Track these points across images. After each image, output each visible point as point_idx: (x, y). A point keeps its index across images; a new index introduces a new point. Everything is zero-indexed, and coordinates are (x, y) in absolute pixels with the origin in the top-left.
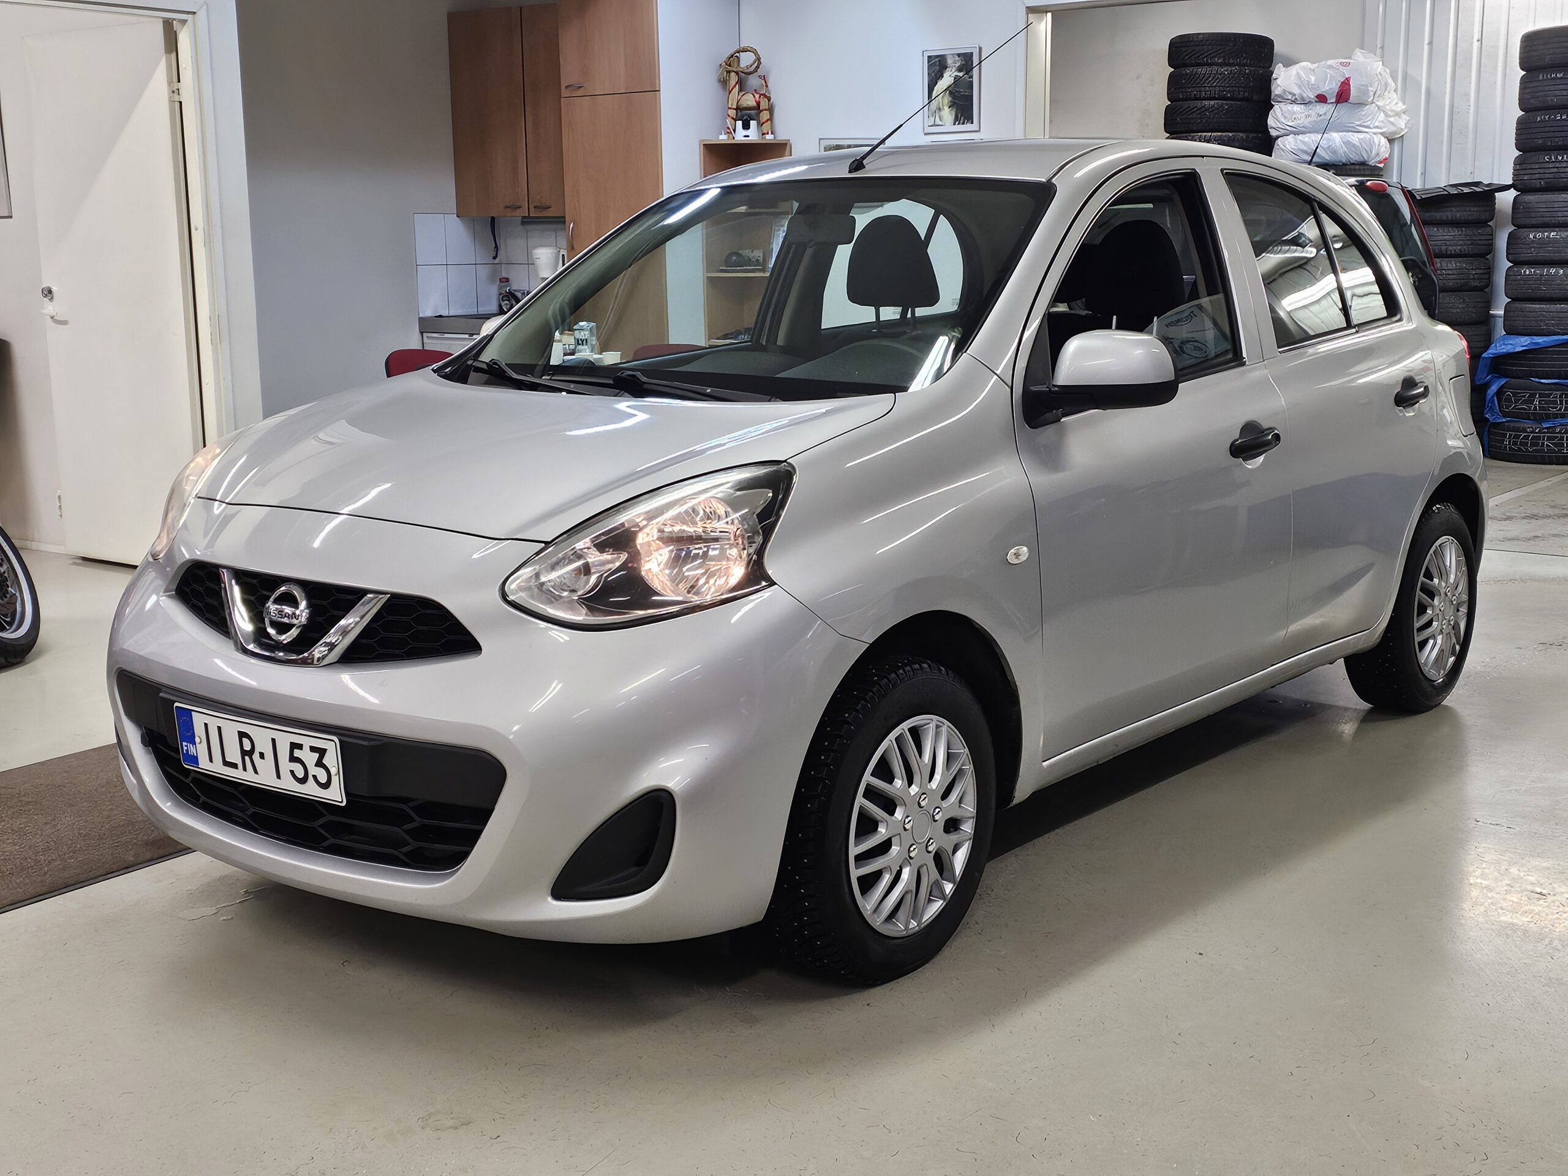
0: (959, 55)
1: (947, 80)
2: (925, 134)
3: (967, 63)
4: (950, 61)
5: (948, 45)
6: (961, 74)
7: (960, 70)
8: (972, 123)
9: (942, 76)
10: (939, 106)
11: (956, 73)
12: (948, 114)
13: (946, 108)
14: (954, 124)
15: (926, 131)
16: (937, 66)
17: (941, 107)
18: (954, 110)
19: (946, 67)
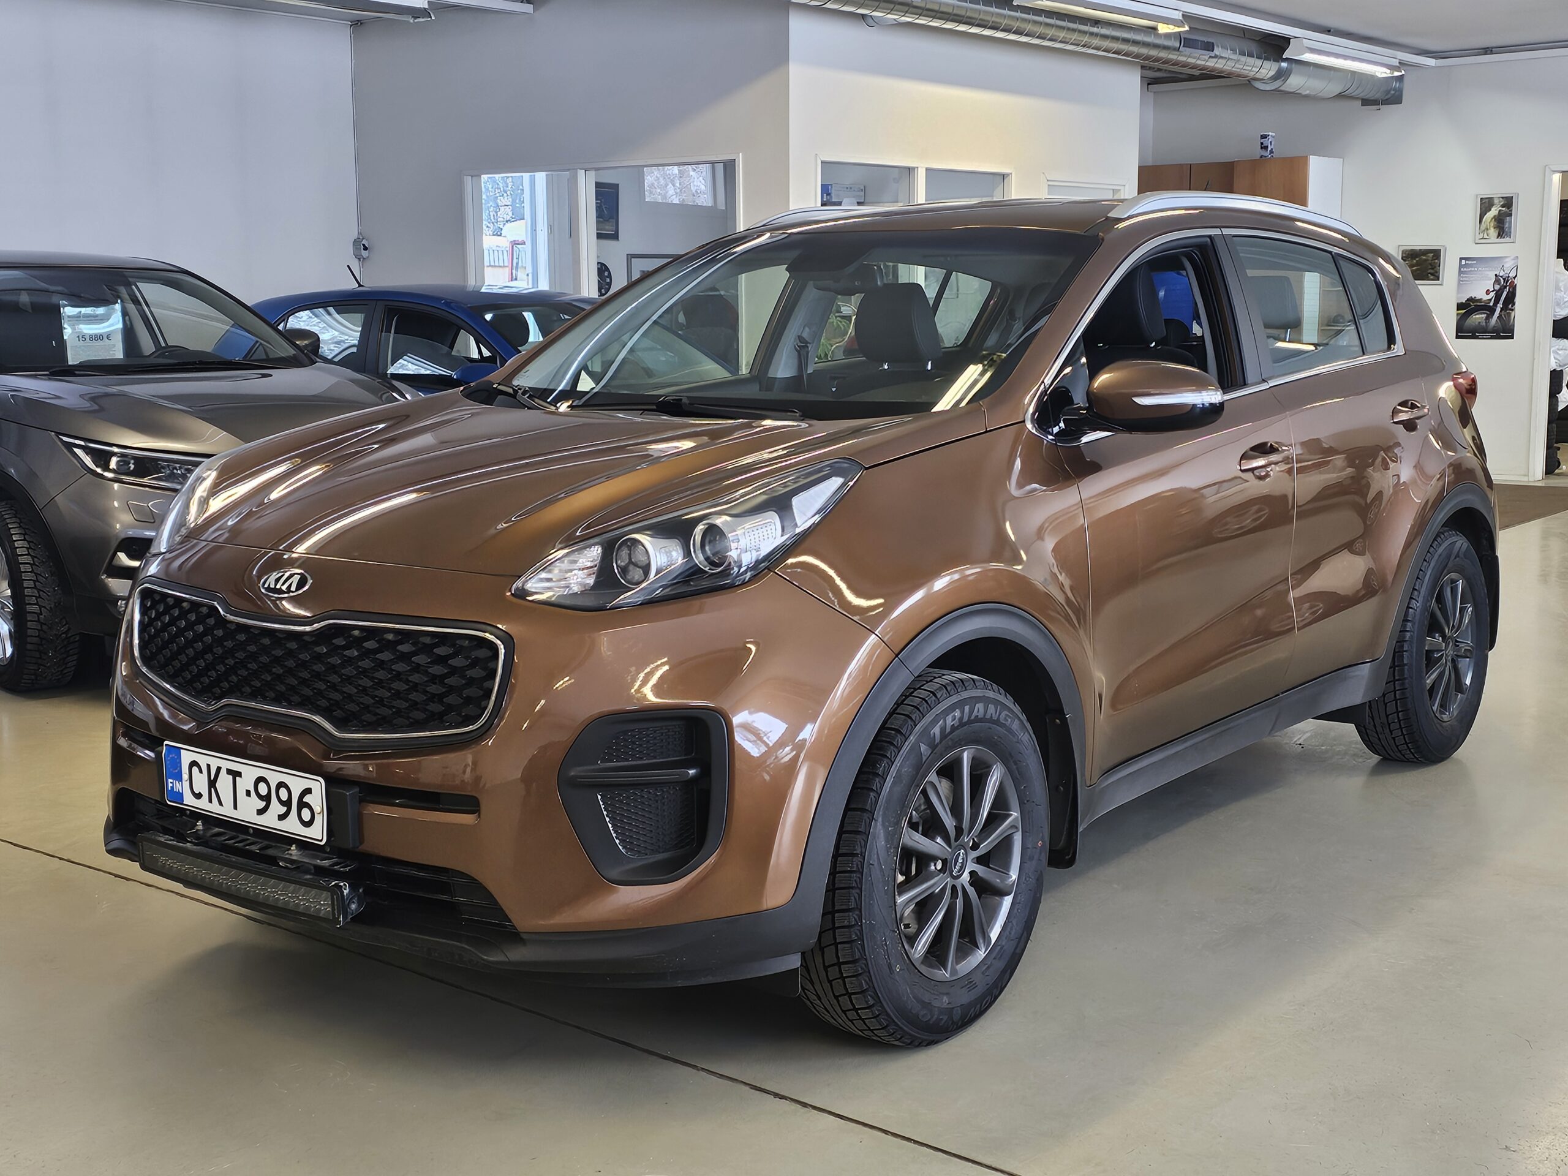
0: (1502, 198)
1: (1494, 212)
2: (1476, 244)
3: (1508, 202)
4: (1496, 201)
5: (1496, 191)
6: (1504, 209)
7: (1503, 206)
8: (1510, 238)
9: (1490, 210)
10: (1487, 225)
11: (1500, 208)
12: (1493, 233)
13: (1492, 229)
14: (1498, 238)
15: (1477, 242)
16: (1486, 205)
17: (1488, 227)
18: (1497, 232)
19: (1493, 205)
